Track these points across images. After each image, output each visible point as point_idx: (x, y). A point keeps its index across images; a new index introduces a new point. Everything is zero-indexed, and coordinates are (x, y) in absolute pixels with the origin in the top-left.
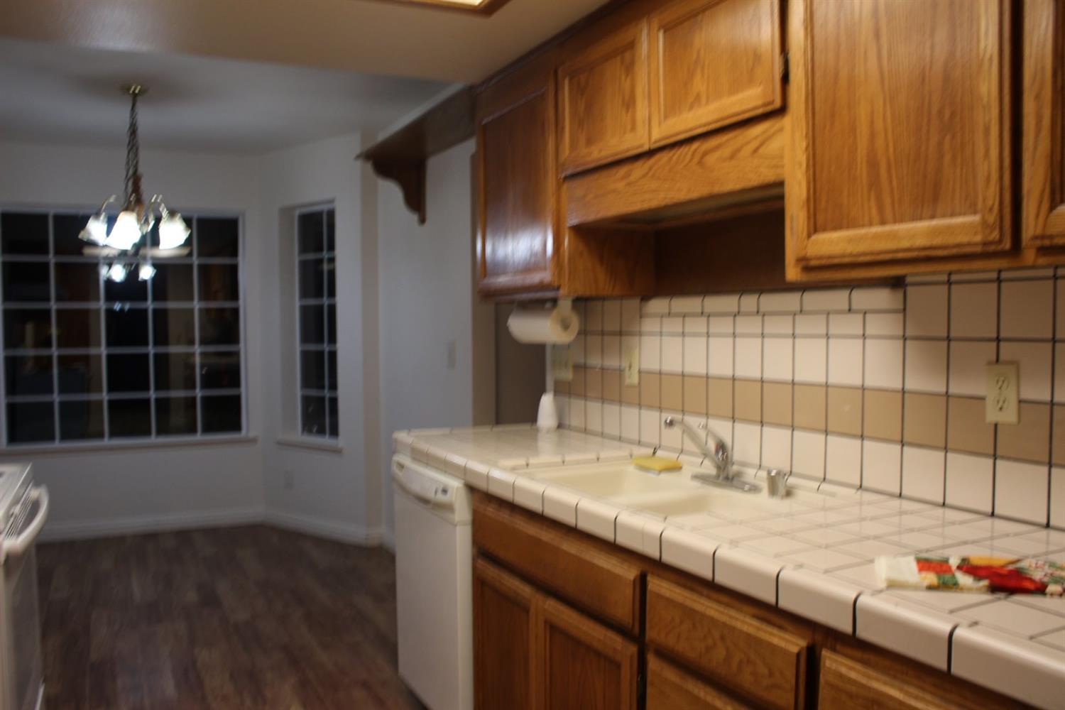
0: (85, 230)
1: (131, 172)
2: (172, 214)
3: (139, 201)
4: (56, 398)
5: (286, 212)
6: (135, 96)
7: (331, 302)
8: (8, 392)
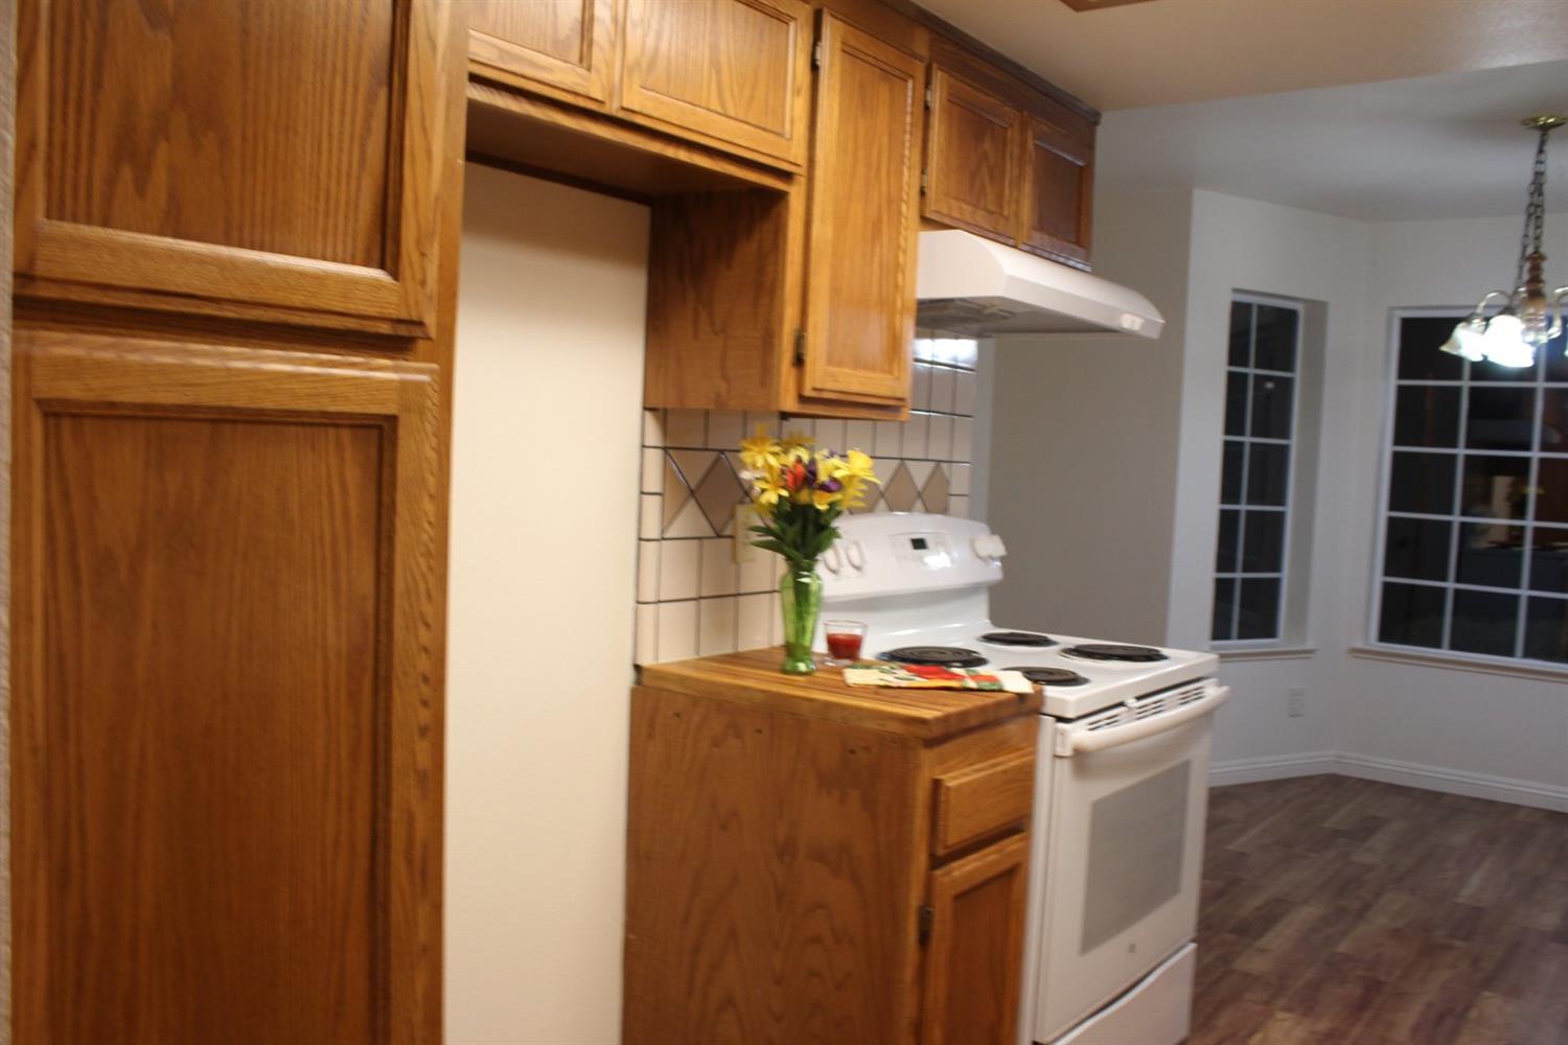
0: (1452, 341)
3: (1536, 295)
4: (1451, 585)
8: (1389, 570)
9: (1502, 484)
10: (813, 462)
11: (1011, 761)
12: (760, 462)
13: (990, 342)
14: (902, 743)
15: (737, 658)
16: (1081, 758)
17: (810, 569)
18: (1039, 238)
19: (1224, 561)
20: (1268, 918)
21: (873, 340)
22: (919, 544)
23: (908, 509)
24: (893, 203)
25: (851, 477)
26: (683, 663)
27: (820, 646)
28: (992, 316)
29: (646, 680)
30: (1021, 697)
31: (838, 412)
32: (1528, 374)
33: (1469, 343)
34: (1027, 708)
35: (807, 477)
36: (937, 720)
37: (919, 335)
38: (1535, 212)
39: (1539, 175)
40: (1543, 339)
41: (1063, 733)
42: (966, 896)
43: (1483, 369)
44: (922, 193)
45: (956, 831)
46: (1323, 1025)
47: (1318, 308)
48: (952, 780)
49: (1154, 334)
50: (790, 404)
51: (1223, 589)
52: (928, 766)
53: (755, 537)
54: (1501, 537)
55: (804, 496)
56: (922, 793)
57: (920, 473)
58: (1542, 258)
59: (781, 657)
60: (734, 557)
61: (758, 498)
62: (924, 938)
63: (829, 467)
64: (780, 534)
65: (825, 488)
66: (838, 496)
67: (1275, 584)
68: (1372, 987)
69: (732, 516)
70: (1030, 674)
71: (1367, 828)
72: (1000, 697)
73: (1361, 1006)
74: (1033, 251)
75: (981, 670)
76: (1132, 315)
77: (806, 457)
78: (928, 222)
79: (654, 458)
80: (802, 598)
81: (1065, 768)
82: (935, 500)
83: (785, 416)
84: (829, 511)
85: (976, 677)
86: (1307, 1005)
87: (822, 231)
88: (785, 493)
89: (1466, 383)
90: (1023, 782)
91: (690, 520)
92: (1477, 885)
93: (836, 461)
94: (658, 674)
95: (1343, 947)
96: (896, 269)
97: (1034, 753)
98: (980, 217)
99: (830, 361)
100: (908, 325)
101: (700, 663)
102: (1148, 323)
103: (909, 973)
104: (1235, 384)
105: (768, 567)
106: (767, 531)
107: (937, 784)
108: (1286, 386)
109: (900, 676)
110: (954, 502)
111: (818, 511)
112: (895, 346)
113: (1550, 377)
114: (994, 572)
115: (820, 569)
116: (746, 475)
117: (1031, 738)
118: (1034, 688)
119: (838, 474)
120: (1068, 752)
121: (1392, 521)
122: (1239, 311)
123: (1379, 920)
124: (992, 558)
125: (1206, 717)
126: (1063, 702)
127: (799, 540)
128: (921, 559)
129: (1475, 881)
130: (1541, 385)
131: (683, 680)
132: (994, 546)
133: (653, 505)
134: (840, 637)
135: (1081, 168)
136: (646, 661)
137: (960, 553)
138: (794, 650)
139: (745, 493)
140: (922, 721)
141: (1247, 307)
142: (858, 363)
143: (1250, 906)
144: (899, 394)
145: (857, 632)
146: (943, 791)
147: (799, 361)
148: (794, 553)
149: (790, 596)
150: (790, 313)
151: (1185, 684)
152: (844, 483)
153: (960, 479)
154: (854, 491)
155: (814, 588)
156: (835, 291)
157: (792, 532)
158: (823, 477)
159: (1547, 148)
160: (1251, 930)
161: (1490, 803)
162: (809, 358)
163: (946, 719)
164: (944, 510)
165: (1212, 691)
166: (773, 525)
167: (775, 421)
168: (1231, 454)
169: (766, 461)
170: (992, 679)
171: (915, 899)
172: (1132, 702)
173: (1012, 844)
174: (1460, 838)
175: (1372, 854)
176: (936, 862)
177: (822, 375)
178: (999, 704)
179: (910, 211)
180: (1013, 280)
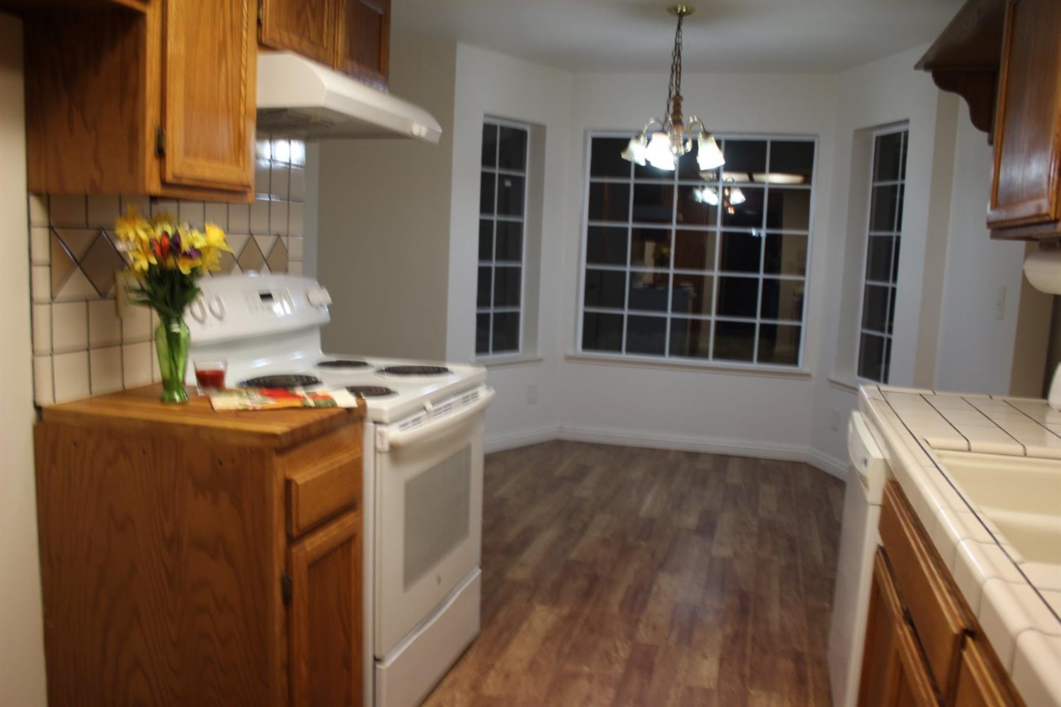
0: (628, 151)
1: (674, 93)
2: (707, 134)
3: (677, 122)
4: (626, 312)
5: (861, 133)
6: (681, 15)
7: (898, 234)
8: (588, 302)
9: (650, 247)
10: (177, 235)
11: (344, 458)
12: (132, 235)
13: (316, 146)
14: (259, 453)
15: (125, 394)
16: (396, 452)
17: (179, 321)
18: (349, 64)
19: (482, 300)
20: (525, 540)
21: (224, 139)
22: (266, 297)
23: (258, 269)
24: (236, 29)
25: (208, 248)
26: (79, 402)
27: (191, 379)
28: (316, 124)
29: (45, 416)
30: (349, 410)
31: (196, 195)
32: (670, 175)
33: (638, 153)
34: (355, 417)
35: (173, 247)
36: (286, 434)
37: (260, 138)
38: (676, 69)
39: (678, 46)
40: (682, 151)
41: (381, 434)
42: (318, 564)
43: (645, 171)
44: (259, 22)
45: (305, 516)
46: (566, 610)
47: (540, 129)
48: (302, 476)
49: (435, 139)
50: (154, 187)
51: (482, 320)
52: (281, 468)
53: (133, 296)
54: (649, 280)
55: (170, 262)
56: (277, 490)
57: (265, 244)
58: (681, 98)
59: (160, 390)
60: (117, 312)
61: (133, 266)
62: (287, 599)
63: (192, 238)
64: (152, 293)
65: (186, 255)
66: (198, 262)
67: (516, 316)
68: (594, 579)
69: (114, 280)
70: (355, 391)
71: (580, 473)
72: (333, 411)
73: (587, 594)
74: (346, 72)
75: (319, 390)
76: (420, 125)
77: (170, 231)
78: (264, 46)
79: (41, 236)
80: (174, 343)
81: (384, 460)
82: (277, 263)
83: (154, 199)
84: (191, 274)
85: (314, 396)
86: (554, 598)
87: (176, 47)
88: (154, 261)
89: (632, 181)
90: (354, 472)
91: (76, 284)
92: (650, 503)
93: (196, 234)
94: (56, 412)
95: (573, 555)
96: (239, 83)
97: (362, 450)
98: (305, 44)
99: (187, 152)
100: (251, 129)
101: (91, 401)
102: (430, 131)
103: (278, 627)
104: (487, 180)
105: (145, 319)
106: (142, 290)
107: (288, 483)
108: (519, 182)
109: (256, 400)
110: (291, 265)
111: (183, 276)
112: (240, 145)
113: (681, 177)
114: (324, 315)
115: (188, 319)
116: (121, 247)
117: (358, 440)
118: (358, 403)
119: (198, 245)
120: (386, 447)
121: (588, 272)
122: (489, 130)
123: (594, 534)
124: (321, 305)
125: (481, 412)
126: (381, 411)
127: (168, 297)
128: (270, 309)
129: (648, 501)
130: (676, 183)
131: (78, 415)
132: (322, 296)
133: (42, 275)
134: (208, 373)
135: (381, 16)
136: (46, 400)
137: (298, 302)
138: (170, 383)
139: (121, 261)
140: (274, 436)
141: (495, 127)
142: (211, 156)
143: (512, 533)
144: (245, 181)
145: (221, 367)
146: (294, 487)
147: (161, 153)
148: (164, 307)
149: (163, 342)
150: (152, 114)
151: (466, 390)
152: (202, 252)
153: (295, 247)
154: (212, 258)
155: (183, 335)
156: (189, 97)
157: (162, 292)
158: (185, 246)
159: (682, 28)
160: (513, 551)
161: (653, 450)
162: (169, 152)
163: (293, 432)
164: (285, 270)
165: (484, 394)
166: (146, 287)
167: (146, 205)
168: (485, 227)
169: (137, 234)
170: (326, 398)
171: (278, 570)
172: (429, 406)
173: (348, 519)
174: (637, 474)
175: (586, 489)
176: (291, 540)
177: (180, 164)
178: (332, 417)
179: (249, 37)
180: (331, 94)
